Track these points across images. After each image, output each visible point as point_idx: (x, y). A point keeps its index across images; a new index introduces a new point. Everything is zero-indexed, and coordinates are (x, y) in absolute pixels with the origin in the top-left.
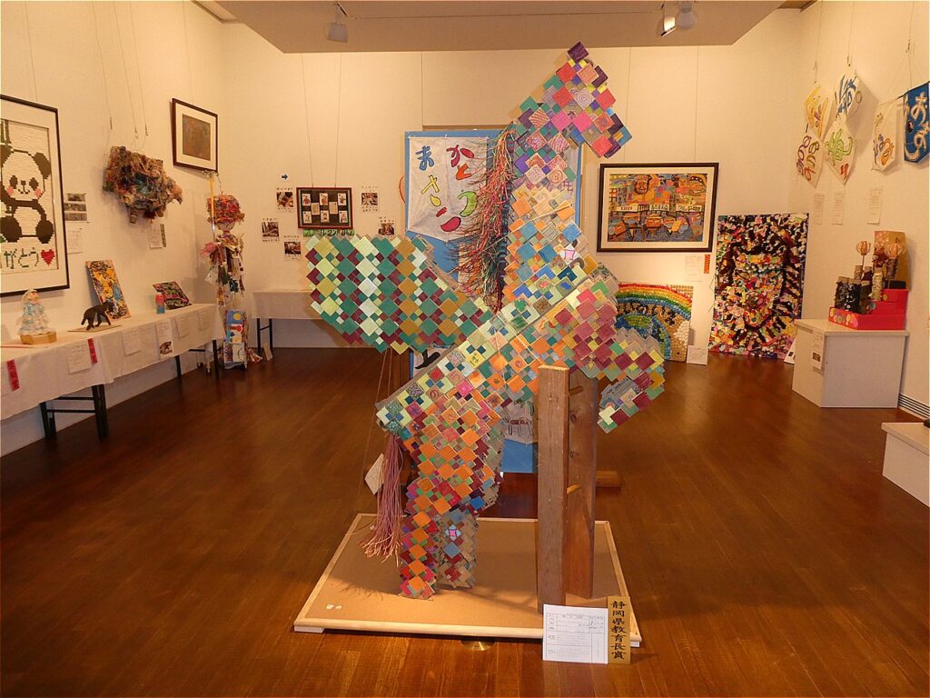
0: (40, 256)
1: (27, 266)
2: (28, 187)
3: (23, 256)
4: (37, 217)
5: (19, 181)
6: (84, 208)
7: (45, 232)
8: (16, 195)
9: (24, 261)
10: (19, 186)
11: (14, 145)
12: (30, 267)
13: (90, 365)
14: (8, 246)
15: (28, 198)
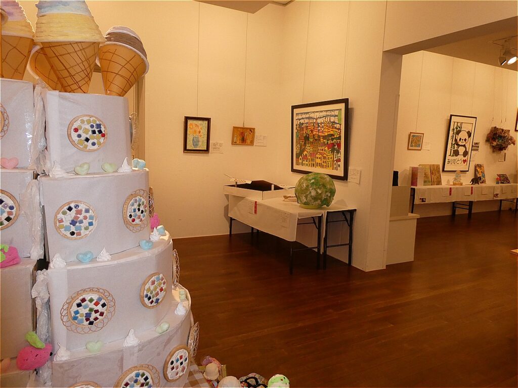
0: (462, 161)
2: (464, 141)
3: (458, 161)
4: (464, 150)
5: (462, 139)
6: (478, 147)
7: (466, 153)
8: (460, 143)
10: (461, 141)
12: (459, 164)
13: (470, 194)
14: (455, 158)
15: (463, 144)
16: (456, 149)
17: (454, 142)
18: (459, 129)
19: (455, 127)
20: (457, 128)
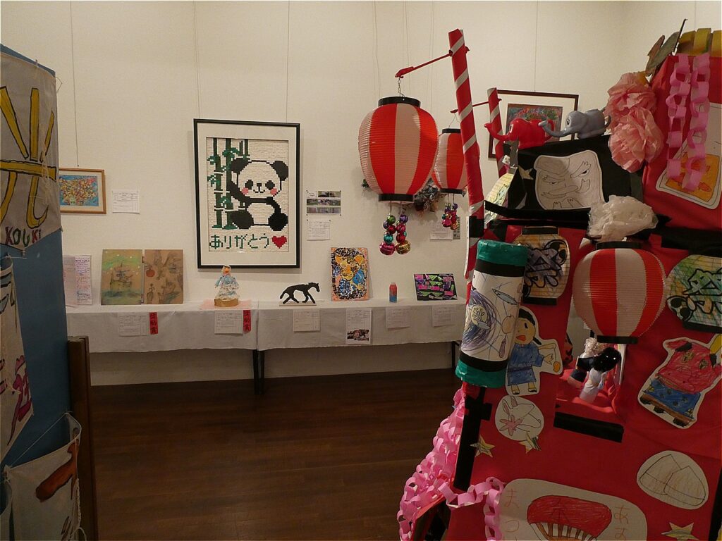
0: (271, 240)
1: (257, 247)
2: (263, 187)
3: (253, 239)
4: (270, 210)
5: (255, 184)
6: (338, 203)
7: (278, 221)
8: (251, 194)
9: (253, 243)
10: (255, 187)
11: (251, 158)
12: (260, 248)
13: (241, 331)
14: (238, 232)
15: (264, 196)
16: (236, 209)
17: (224, 192)
18: (236, 156)
19: (220, 153)
20: (227, 154)
